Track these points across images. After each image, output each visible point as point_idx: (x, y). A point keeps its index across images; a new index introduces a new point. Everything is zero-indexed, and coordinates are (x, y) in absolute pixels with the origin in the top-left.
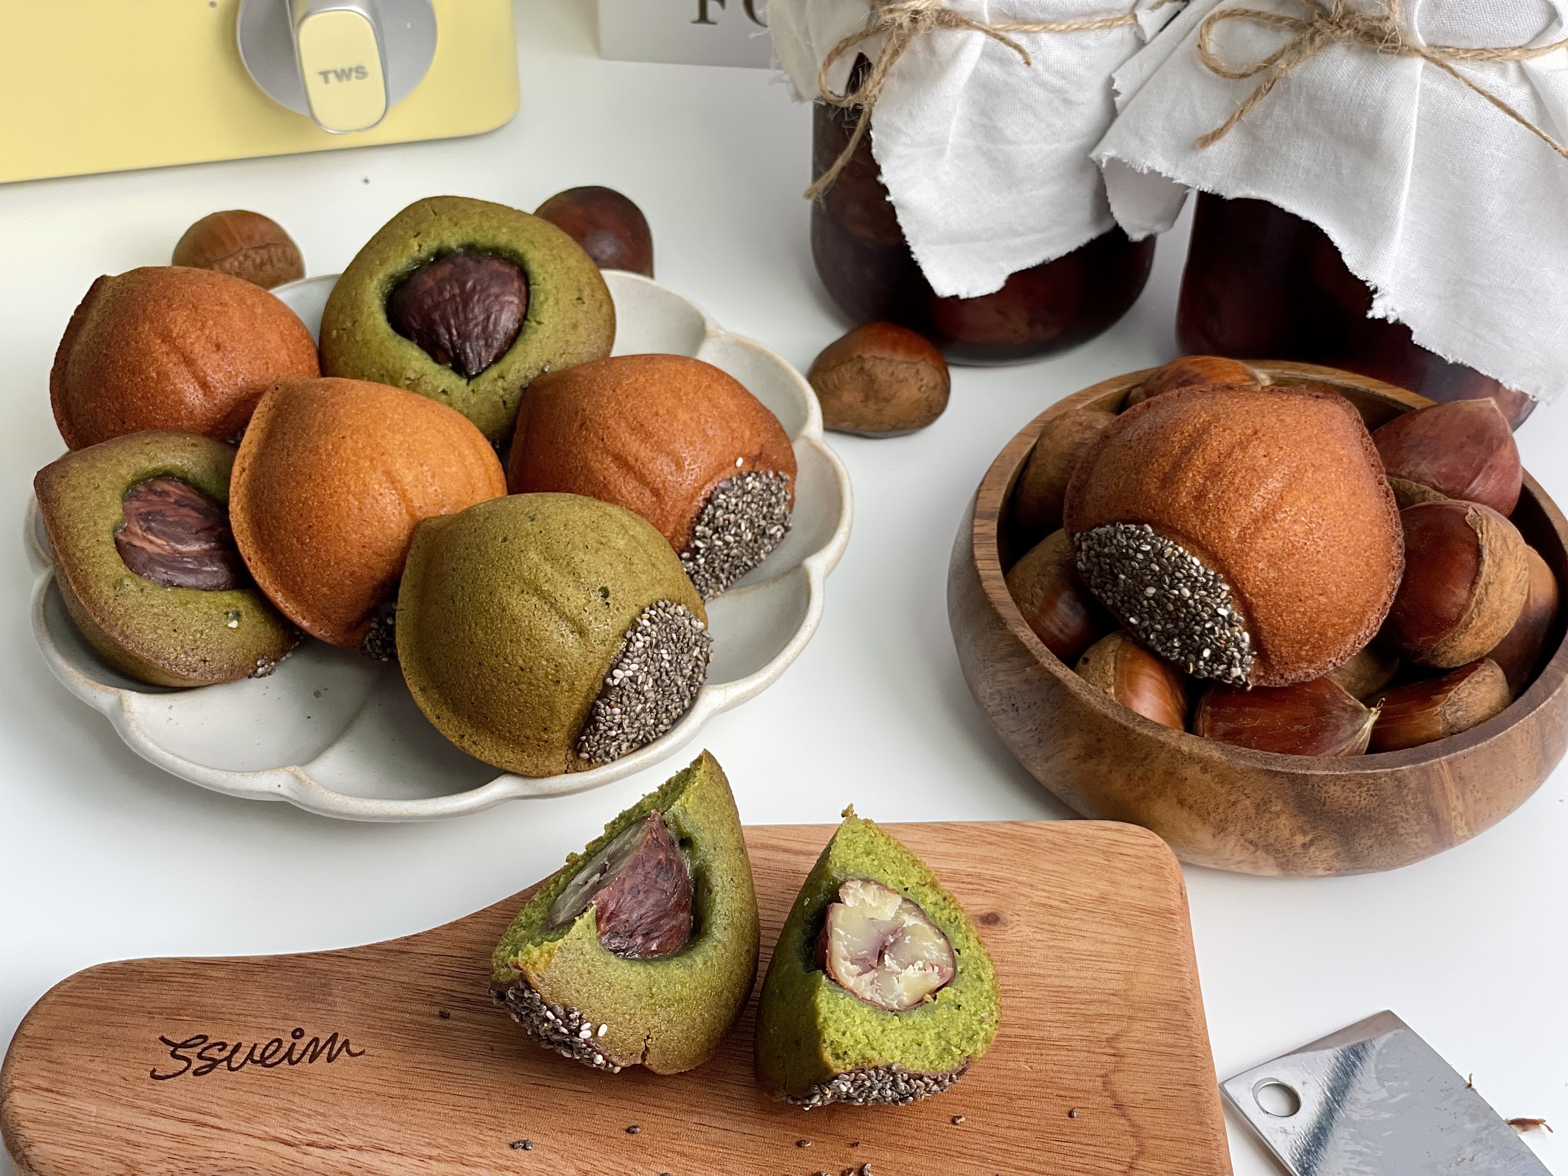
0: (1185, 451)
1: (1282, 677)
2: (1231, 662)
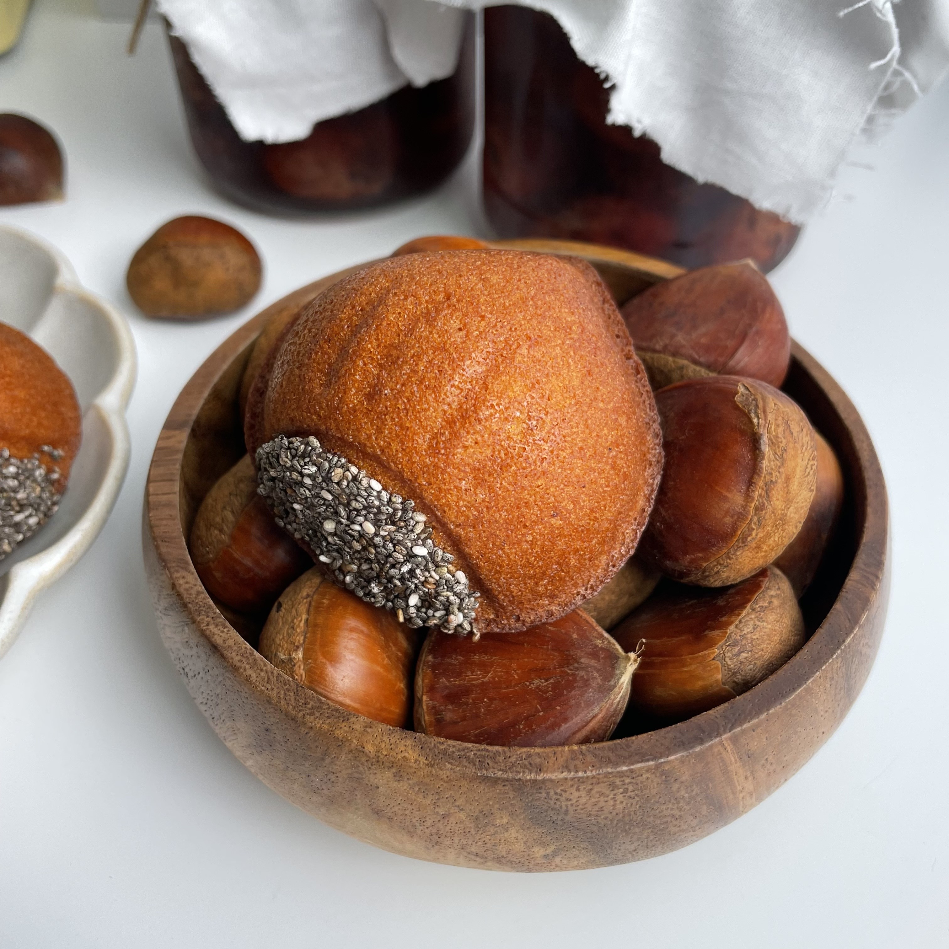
1: (518, 619)
2: (447, 608)
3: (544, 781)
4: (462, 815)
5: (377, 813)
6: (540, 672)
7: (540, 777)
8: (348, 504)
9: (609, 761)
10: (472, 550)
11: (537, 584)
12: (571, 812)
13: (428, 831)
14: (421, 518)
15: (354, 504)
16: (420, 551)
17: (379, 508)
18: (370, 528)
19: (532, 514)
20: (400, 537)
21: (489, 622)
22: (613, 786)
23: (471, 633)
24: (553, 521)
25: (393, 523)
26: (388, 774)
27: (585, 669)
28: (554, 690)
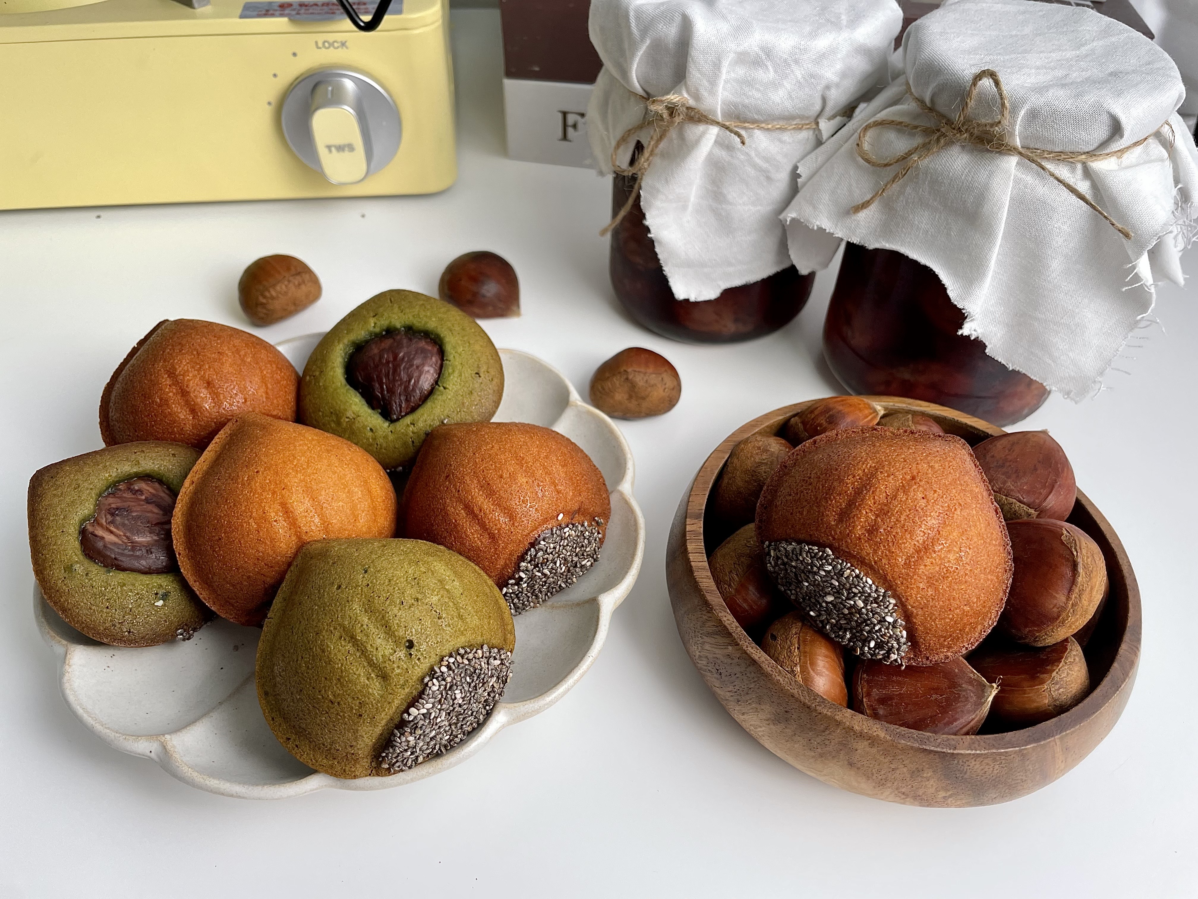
0: (858, 492)
1: (927, 658)
2: (890, 651)
3: (958, 754)
4: (905, 770)
5: (851, 764)
6: (936, 690)
7: (955, 752)
8: (851, 588)
9: (994, 747)
10: (917, 621)
11: (945, 641)
12: (968, 773)
13: (880, 777)
14: (893, 601)
15: (854, 590)
16: (890, 619)
17: (869, 594)
18: (861, 604)
19: (954, 604)
20: (878, 610)
21: (909, 659)
22: (995, 760)
23: (902, 665)
24: (965, 608)
25: (877, 603)
26: (866, 743)
27: (965, 690)
28: (946, 701)
